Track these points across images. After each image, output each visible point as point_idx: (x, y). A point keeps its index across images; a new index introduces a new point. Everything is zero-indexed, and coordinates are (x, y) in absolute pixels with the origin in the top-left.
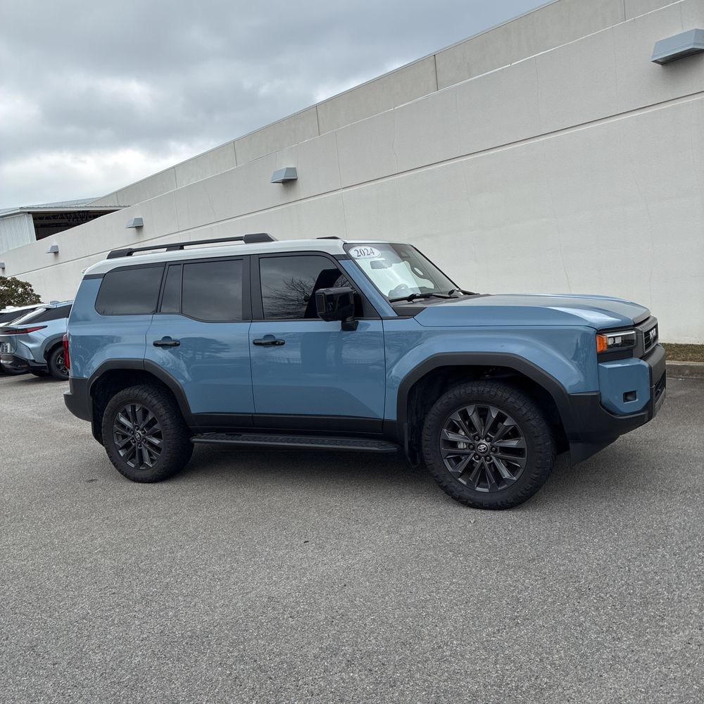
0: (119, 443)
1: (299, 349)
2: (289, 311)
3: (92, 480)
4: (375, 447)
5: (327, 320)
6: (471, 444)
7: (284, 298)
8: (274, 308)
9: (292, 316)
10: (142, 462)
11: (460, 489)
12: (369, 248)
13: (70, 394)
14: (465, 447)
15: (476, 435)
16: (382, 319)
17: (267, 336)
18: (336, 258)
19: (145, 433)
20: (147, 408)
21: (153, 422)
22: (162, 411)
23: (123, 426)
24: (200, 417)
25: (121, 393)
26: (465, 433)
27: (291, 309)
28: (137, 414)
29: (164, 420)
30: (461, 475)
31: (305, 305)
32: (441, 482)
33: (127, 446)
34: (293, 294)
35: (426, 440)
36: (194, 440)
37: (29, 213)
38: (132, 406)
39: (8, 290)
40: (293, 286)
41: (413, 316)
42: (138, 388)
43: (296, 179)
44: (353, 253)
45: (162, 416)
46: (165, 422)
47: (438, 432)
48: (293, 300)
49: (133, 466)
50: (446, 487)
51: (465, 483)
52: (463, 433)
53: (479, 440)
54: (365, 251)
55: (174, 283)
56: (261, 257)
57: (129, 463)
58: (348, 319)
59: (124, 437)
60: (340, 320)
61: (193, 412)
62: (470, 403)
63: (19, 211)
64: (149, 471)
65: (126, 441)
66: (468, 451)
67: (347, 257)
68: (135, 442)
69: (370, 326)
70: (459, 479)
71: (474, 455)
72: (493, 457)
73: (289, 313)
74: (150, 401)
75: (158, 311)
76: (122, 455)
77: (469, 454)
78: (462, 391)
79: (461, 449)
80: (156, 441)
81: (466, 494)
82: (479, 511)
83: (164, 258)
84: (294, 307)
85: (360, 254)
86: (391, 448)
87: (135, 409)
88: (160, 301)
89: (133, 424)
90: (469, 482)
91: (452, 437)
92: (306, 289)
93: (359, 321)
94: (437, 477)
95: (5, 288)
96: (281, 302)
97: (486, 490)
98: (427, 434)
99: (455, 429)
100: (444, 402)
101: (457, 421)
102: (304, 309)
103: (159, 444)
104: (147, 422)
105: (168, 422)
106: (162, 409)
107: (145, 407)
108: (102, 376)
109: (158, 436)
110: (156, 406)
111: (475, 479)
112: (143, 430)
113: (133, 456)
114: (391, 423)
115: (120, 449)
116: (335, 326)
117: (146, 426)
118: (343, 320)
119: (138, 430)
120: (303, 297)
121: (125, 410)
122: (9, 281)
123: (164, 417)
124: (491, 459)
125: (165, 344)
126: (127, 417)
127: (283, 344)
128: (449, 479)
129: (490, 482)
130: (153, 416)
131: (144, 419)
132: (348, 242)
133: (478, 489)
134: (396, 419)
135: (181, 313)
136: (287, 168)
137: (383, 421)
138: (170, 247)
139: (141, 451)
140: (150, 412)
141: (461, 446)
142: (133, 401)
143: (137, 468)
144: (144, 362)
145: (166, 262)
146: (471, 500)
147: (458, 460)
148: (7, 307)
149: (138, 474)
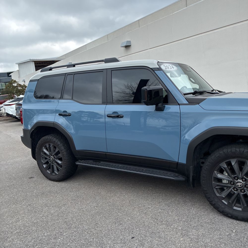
0: (43, 161)
1: (130, 118)
2: (126, 99)
3: (32, 178)
4: (172, 177)
5: (147, 105)
6: (231, 182)
7: (124, 92)
8: (120, 97)
9: (127, 102)
10: (53, 171)
11: (223, 206)
12: (171, 65)
13: (23, 136)
14: (227, 182)
15: (236, 177)
16: (179, 105)
17: (114, 113)
18: (153, 70)
19: (55, 158)
20: (56, 146)
21: (58, 153)
22: (62, 148)
23: (45, 154)
24: (80, 152)
25: (44, 138)
26: (228, 174)
27: (127, 98)
28: (51, 148)
29: (63, 152)
30: (224, 199)
31: (133, 96)
32: (211, 201)
33: (47, 163)
34: (128, 91)
35: (203, 177)
36: (77, 163)
37: (33, 61)
38: (49, 144)
39: (21, 89)
40: (128, 87)
41: (198, 104)
42: (52, 135)
43: (131, 45)
44: (163, 67)
45: (62, 150)
46: (64, 153)
47: (211, 172)
48: (128, 94)
49: (49, 172)
50: (214, 204)
51: (226, 203)
52: (227, 174)
53: (237, 180)
54: (169, 67)
55: (69, 84)
56: (112, 70)
57: (48, 171)
58: (160, 105)
59: (46, 158)
60: (155, 105)
61: (77, 149)
62: (234, 158)
63: (29, 60)
64: (56, 176)
65: (46, 160)
66: (230, 185)
67: (160, 69)
68: (50, 162)
69: (171, 109)
70: (223, 201)
71: (234, 189)
72: (246, 190)
73: (126, 100)
74: (57, 143)
75: (62, 97)
76: (45, 167)
77: (230, 187)
78: (229, 150)
79: (224, 183)
80: (60, 162)
81: (227, 210)
82: (235, 221)
83: (65, 71)
84: (128, 97)
85: (166, 68)
86: (181, 178)
87: (50, 146)
88: (63, 93)
89: (49, 153)
90: (229, 203)
91: (220, 176)
92: (133, 89)
93: (166, 106)
94: (209, 198)
95: (21, 88)
96: (123, 95)
97: (240, 209)
98: (204, 173)
99: (221, 171)
100: (217, 156)
101: (224, 168)
102: (133, 98)
103: (61, 164)
104: (55, 152)
105: (65, 153)
106: (62, 147)
107: (55, 146)
108: (36, 129)
109: (60, 159)
110: (59, 145)
111: (233, 202)
112: (54, 156)
113: (50, 168)
114: (182, 165)
115: (44, 164)
116: (151, 108)
117: (55, 154)
118: (157, 105)
119: (51, 156)
120: (132, 92)
121: (46, 146)
122: (22, 86)
123: (63, 151)
124: (245, 191)
125: (64, 114)
126: (47, 149)
127: (122, 117)
128: (216, 200)
129: (243, 205)
130: (58, 150)
131: (54, 151)
132: (160, 61)
133: (235, 208)
134: (185, 163)
135: (72, 99)
136: (127, 41)
137: (178, 164)
138: (69, 66)
139: (53, 166)
140: (57, 148)
141: (225, 181)
142: (49, 142)
143: (51, 174)
144: (54, 123)
145: (66, 73)
146: (230, 214)
147: (222, 189)
148: (20, 95)
149: (51, 177)
